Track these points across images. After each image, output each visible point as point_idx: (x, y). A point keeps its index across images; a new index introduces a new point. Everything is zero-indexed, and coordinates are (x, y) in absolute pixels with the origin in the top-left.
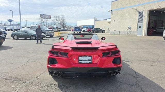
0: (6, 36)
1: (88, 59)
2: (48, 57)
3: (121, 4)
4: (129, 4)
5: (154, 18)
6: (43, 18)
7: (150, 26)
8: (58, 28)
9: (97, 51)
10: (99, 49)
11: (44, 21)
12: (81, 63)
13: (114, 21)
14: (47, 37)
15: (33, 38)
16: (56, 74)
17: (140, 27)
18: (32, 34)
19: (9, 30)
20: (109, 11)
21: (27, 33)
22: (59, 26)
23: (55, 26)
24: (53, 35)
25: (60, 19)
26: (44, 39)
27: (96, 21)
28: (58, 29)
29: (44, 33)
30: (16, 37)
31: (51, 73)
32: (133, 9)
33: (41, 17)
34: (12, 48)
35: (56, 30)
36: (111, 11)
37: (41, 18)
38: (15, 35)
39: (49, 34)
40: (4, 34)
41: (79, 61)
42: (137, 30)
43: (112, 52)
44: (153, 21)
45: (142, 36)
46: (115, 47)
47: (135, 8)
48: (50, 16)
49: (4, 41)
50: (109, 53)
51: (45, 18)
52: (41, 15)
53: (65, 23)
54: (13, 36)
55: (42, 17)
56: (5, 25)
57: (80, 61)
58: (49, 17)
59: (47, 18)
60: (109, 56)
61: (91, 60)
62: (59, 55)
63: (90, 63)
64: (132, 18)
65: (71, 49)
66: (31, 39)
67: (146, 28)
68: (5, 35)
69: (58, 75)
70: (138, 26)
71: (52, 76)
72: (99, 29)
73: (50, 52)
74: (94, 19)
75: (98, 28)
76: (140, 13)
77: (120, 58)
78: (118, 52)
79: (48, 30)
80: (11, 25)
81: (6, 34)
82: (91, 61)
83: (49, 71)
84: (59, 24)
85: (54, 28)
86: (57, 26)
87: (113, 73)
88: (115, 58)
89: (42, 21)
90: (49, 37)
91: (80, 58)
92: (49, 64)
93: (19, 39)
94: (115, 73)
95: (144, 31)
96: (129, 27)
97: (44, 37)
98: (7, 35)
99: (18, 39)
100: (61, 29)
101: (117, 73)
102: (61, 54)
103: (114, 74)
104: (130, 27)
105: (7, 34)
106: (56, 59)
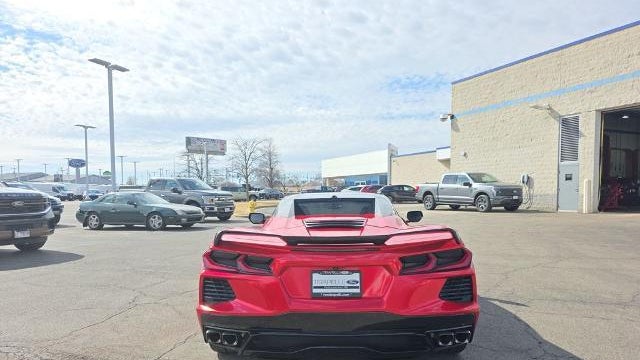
0: (57, 218)
1: (348, 282)
2: (201, 276)
3: (488, 91)
4: (522, 87)
5: (627, 142)
6: (196, 152)
7: (612, 173)
8: (251, 189)
9: (379, 250)
10: (388, 243)
11: (198, 161)
12: (319, 297)
13: (465, 155)
14: (209, 218)
15: (156, 222)
16: (230, 339)
17: (569, 178)
18: (154, 210)
19: (70, 198)
20: (444, 119)
21: (136, 206)
22: (253, 180)
23: (239, 182)
24: (231, 213)
25: (259, 153)
26: (195, 225)
27: (393, 159)
28: (252, 192)
29: (198, 205)
30: (94, 221)
31: (212, 338)
32: (536, 107)
33: (190, 147)
34: (82, 257)
35: (243, 195)
36: (452, 117)
37: (189, 151)
38: (90, 213)
39: (216, 209)
40: (54, 209)
41: (315, 291)
42: (558, 189)
43: (438, 257)
44: (624, 154)
45: (580, 212)
46: (448, 236)
47: (545, 105)
48: (223, 143)
49: (52, 232)
50: (428, 259)
51: (201, 152)
52: (189, 141)
53: (277, 167)
54: (83, 217)
55: (193, 146)
56: (58, 178)
57: (316, 287)
58: (219, 148)
59: (209, 153)
60: (425, 272)
61: (358, 285)
62: (240, 265)
63: (353, 297)
64: (534, 141)
65: (283, 244)
66: (148, 228)
67: (592, 180)
68: (56, 212)
69: (235, 344)
70: (559, 172)
71: (216, 353)
72: (406, 189)
73: (210, 256)
74: (386, 151)
75: (403, 186)
76: (565, 122)
77: (470, 279)
78: (464, 255)
79: (212, 195)
80: (79, 180)
81: (61, 211)
82: (358, 291)
83: (204, 330)
84: (253, 171)
85: (234, 189)
86: (246, 178)
87: (445, 340)
88: (450, 279)
89: (192, 164)
90: (216, 218)
91: (318, 279)
92: (203, 301)
93: (105, 226)
94: (451, 338)
95: (584, 191)
96: (526, 180)
97: (198, 219)
98: (62, 215)
99: (100, 228)
100: (262, 192)
101: (462, 337)
102: (247, 262)
103: (450, 343)
104: (528, 178)
105: (64, 210)
106: (230, 282)
